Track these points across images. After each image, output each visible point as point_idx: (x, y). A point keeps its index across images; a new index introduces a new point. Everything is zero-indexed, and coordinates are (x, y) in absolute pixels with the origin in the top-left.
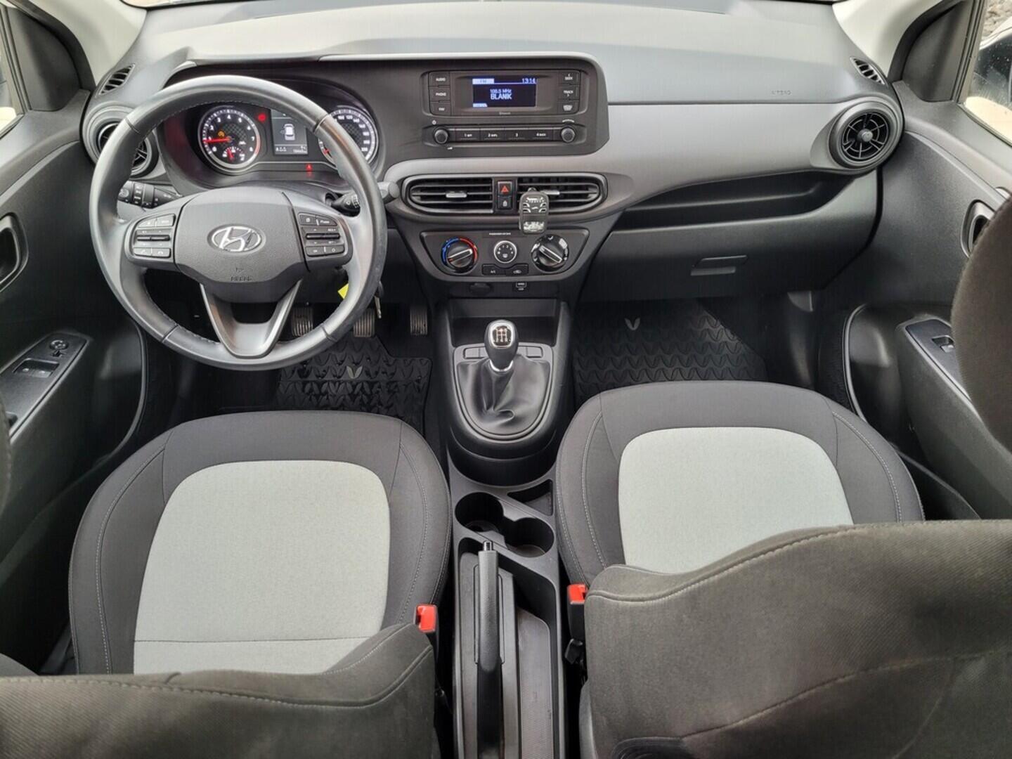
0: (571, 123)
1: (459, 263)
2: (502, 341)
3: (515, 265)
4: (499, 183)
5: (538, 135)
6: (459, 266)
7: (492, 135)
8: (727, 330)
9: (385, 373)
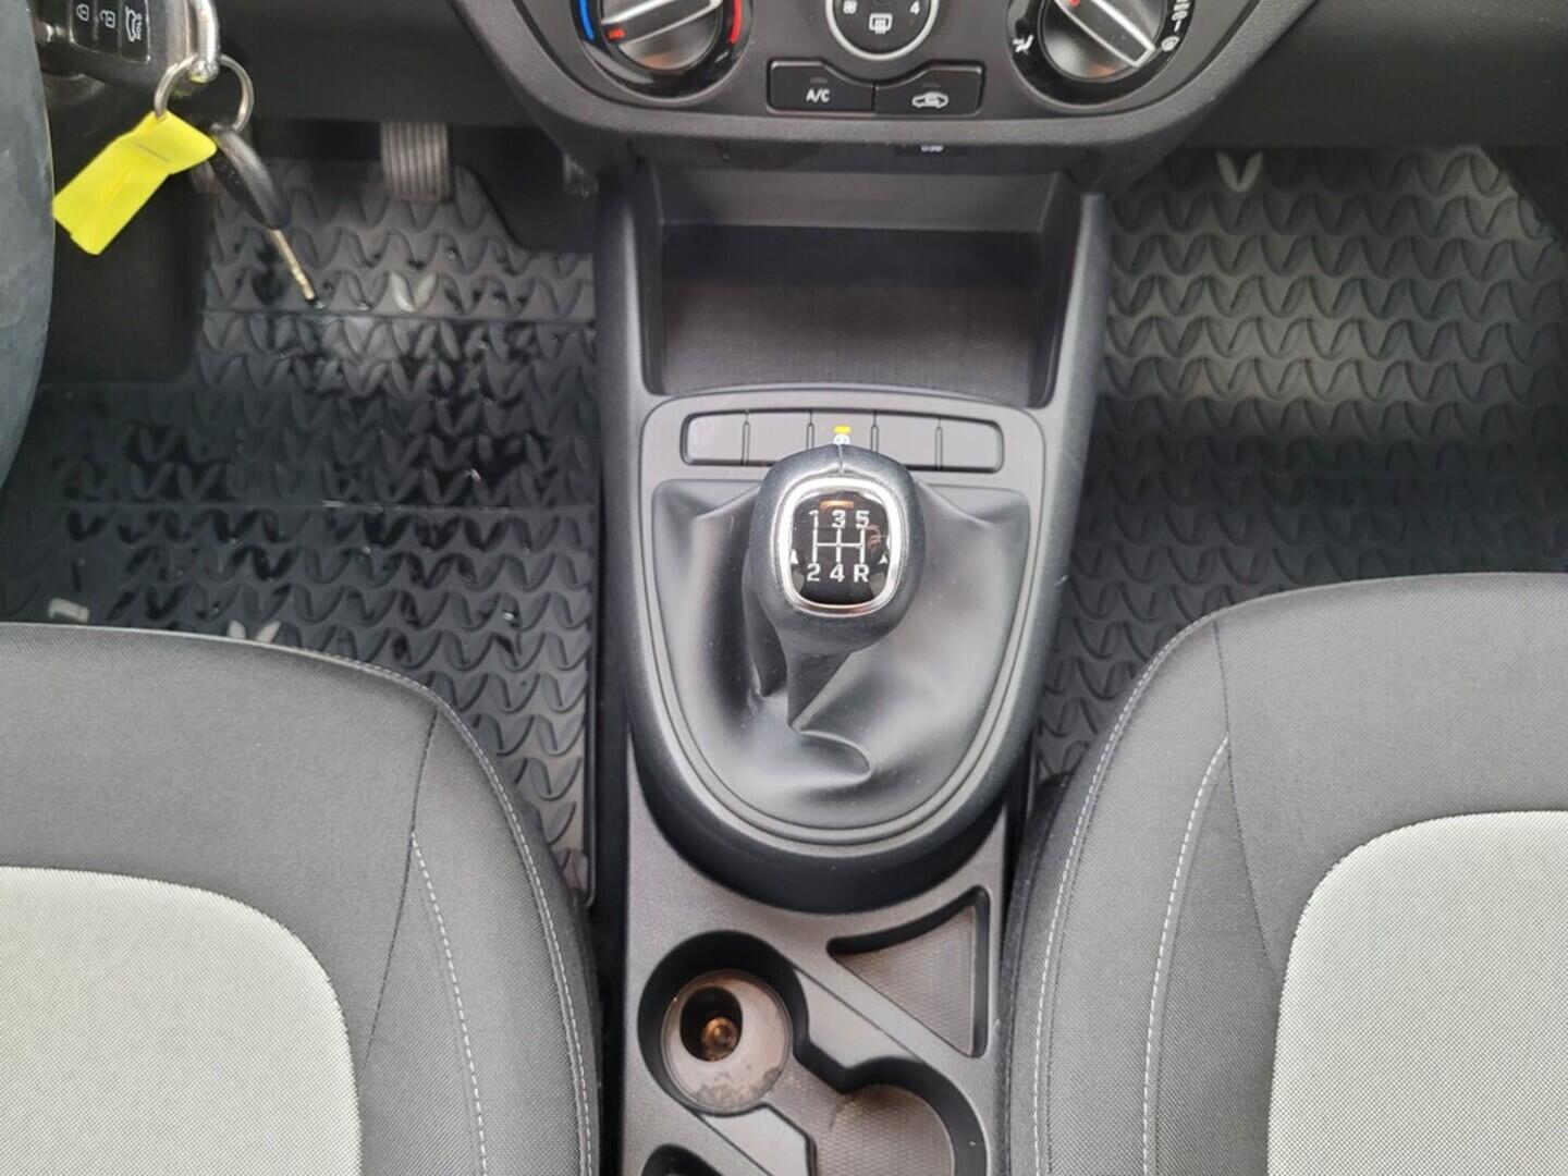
1: (663, 46)
2: (838, 574)
3: (924, 70)
6: (656, 63)
8: (1525, 203)
9: (501, 295)
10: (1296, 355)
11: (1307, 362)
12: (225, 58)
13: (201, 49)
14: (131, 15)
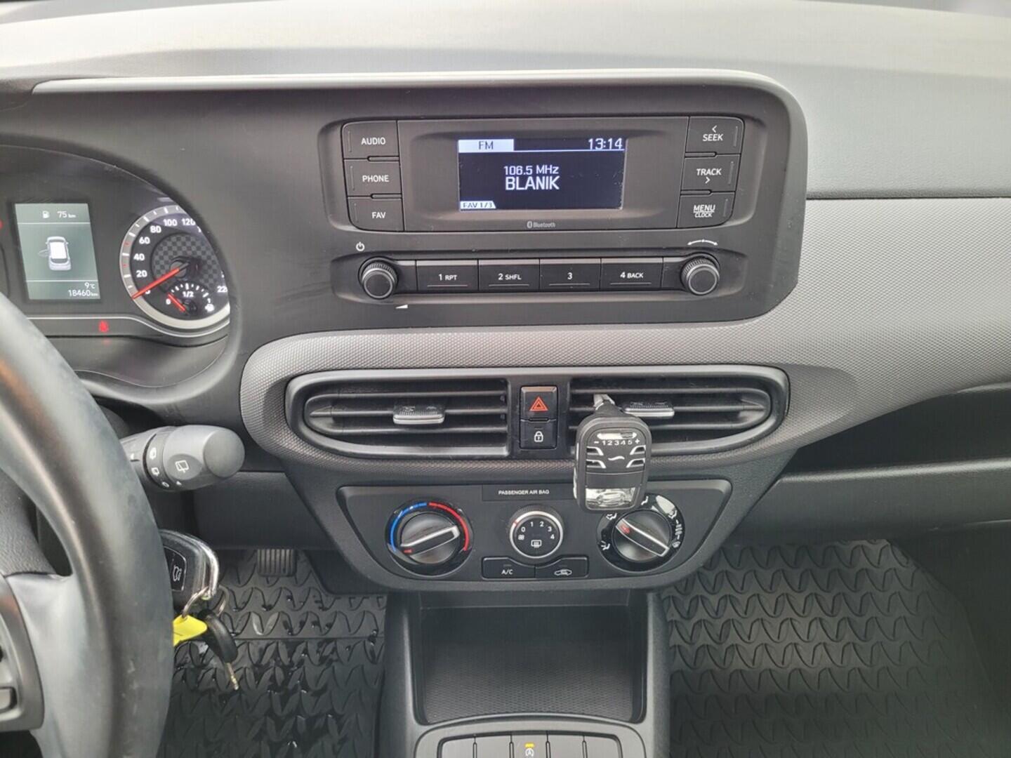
0: (707, 249)
3: (559, 560)
4: (524, 390)
5: (623, 275)
6: (428, 562)
7: (508, 277)
9: (316, 623)
10: (788, 641)
11: (795, 645)
12: (220, 586)
13: (210, 585)
14: (177, 569)
